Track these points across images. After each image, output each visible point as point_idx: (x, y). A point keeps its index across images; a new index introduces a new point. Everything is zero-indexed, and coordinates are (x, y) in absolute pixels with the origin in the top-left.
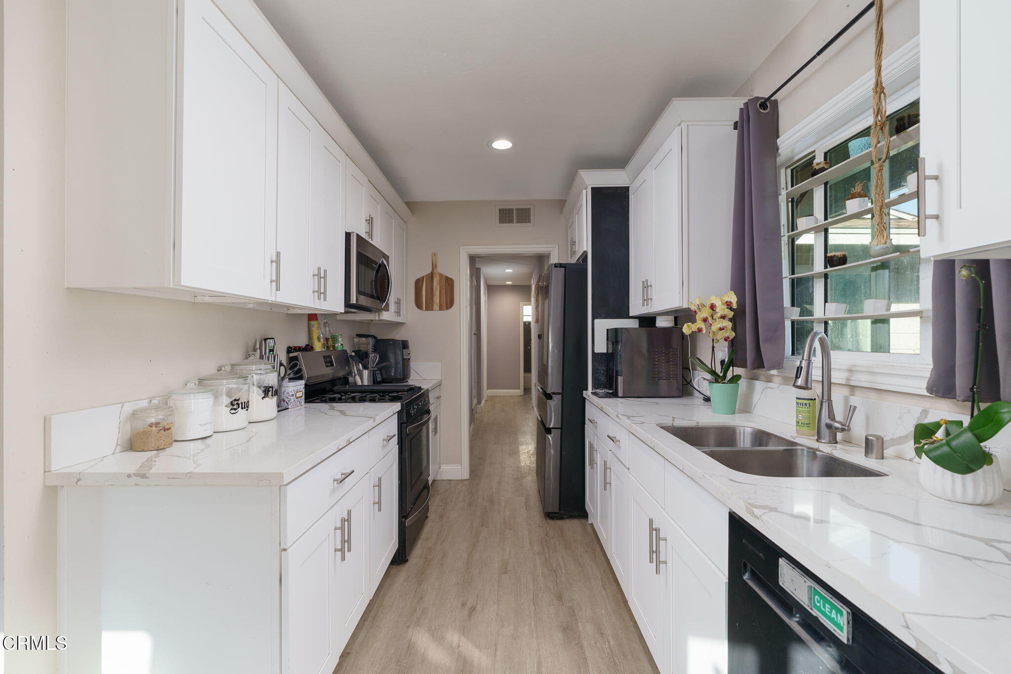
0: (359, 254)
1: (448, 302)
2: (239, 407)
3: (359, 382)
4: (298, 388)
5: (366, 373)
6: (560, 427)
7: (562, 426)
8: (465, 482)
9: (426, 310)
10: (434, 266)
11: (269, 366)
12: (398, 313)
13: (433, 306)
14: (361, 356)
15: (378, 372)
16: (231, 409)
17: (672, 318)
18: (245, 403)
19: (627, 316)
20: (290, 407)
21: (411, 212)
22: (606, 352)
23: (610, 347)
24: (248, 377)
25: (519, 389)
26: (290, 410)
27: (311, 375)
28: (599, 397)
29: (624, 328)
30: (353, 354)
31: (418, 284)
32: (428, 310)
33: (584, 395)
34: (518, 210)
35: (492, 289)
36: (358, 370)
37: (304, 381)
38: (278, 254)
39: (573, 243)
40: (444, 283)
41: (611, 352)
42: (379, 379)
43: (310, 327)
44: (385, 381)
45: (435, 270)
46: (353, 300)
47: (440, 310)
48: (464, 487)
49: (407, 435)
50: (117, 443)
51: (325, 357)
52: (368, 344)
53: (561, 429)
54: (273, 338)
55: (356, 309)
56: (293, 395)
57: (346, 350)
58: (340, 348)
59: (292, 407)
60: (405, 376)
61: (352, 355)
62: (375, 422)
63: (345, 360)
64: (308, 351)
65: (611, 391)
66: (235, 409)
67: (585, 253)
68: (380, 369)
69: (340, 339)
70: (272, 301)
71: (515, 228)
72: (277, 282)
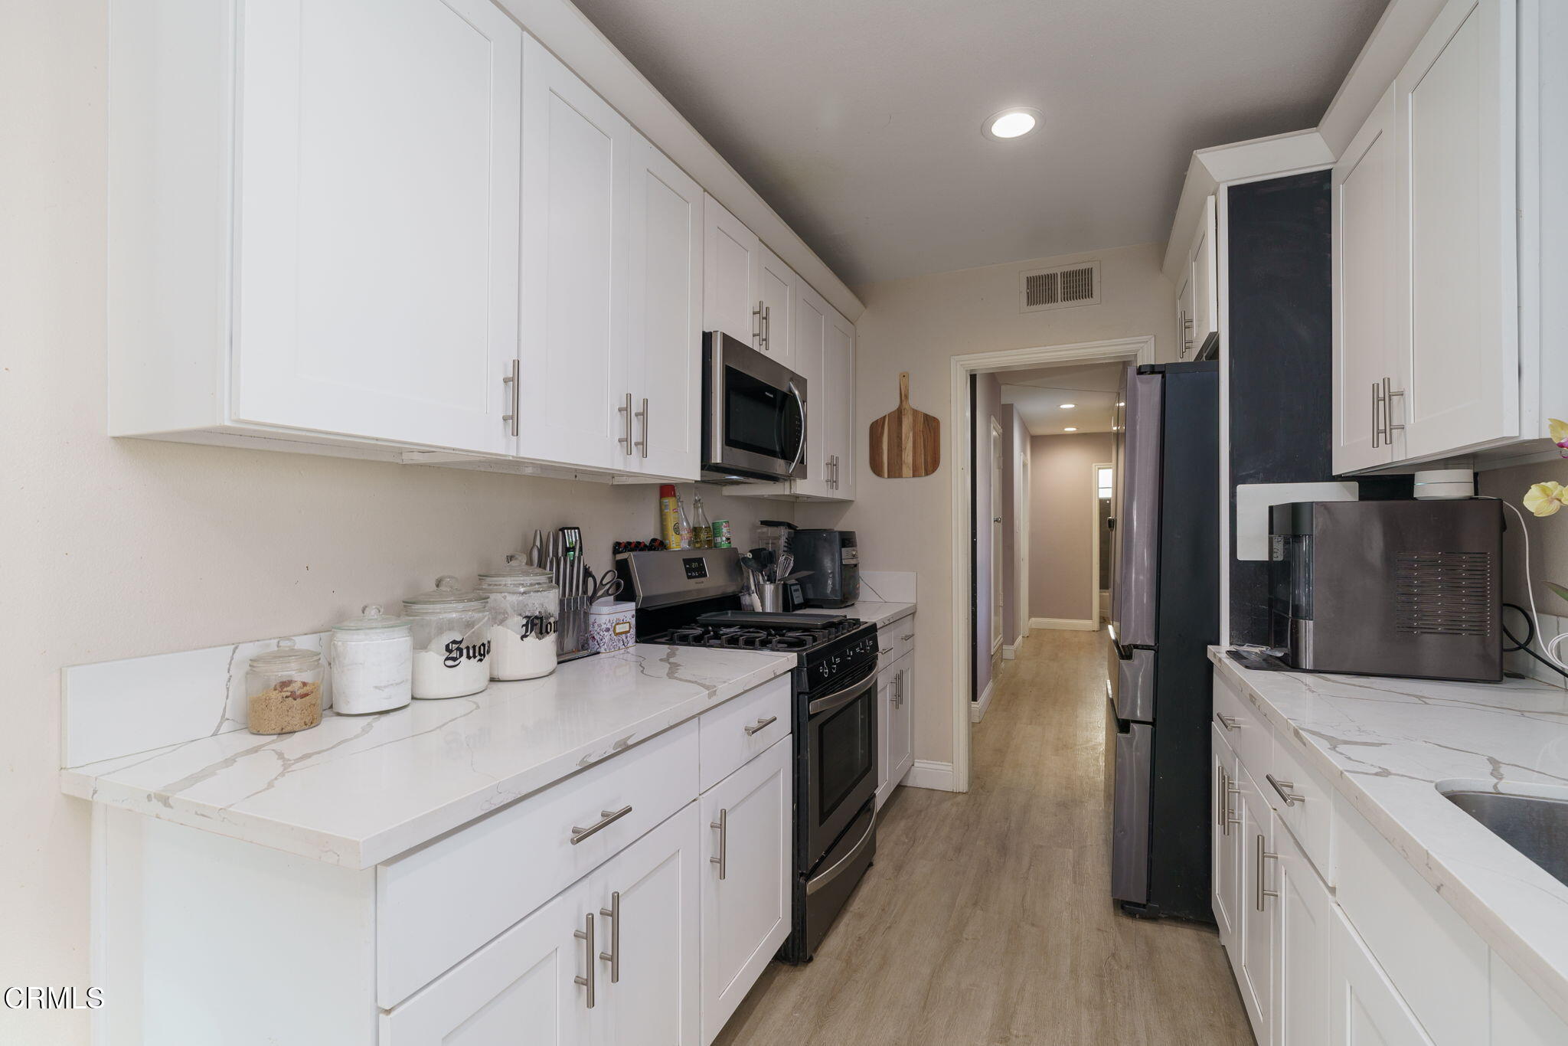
0: (729, 373)
1: (929, 459)
2: (461, 655)
3: (759, 609)
4: (621, 616)
5: (769, 589)
6: (1151, 720)
7: (1154, 719)
8: (960, 798)
9: (889, 477)
10: (904, 397)
11: (543, 579)
12: (833, 482)
13: (901, 468)
14: (763, 559)
15: (798, 587)
16: (447, 659)
17: (1465, 475)
18: (474, 647)
19: (1325, 474)
20: (602, 650)
21: (862, 302)
22: (1266, 558)
23: (1279, 547)
24: (488, 598)
25: (1091, 618)
26: (601, 656)
27: (648, 594)
28: (1247, 667)
29: (1317, 503)
30: (749, 555)
31: (875, 430)
32: (892, 477)
33: (1210, 656)
34: (1065, 275)
35: (1039, 442)
36: (757, 584)
37: (634, 604)
38: (517, 364)
39: (1187, 324)
40: (920, 426)
41: (1280, 558)
42: (798, 598)
43: (663, 507)
44: (811, 603)
45: (904, 403)
46: (717, 458)
47: (914, 476)
48: (954, 809)
49: (811, 717)
50: (224, 715)
51: (687, 561)
52: (779, 538)
53: (1153, 724)
54: (578, 528)
55: (743, 476)
56: (608, 630)
57: (736, 549)
58: (725, 545)
59: (605, 650)
60: (847, 595)
61: (747, 557)
62: (714, 698)
63: (736, 564)
64: (654, 550)
65: (1280, 654)
66: (454, 659)
67: (1213, 340)
68: (801, 582)
69: (725, 530)
70: (513, 457)
71: (1063, 310)
72: (513, 420)
